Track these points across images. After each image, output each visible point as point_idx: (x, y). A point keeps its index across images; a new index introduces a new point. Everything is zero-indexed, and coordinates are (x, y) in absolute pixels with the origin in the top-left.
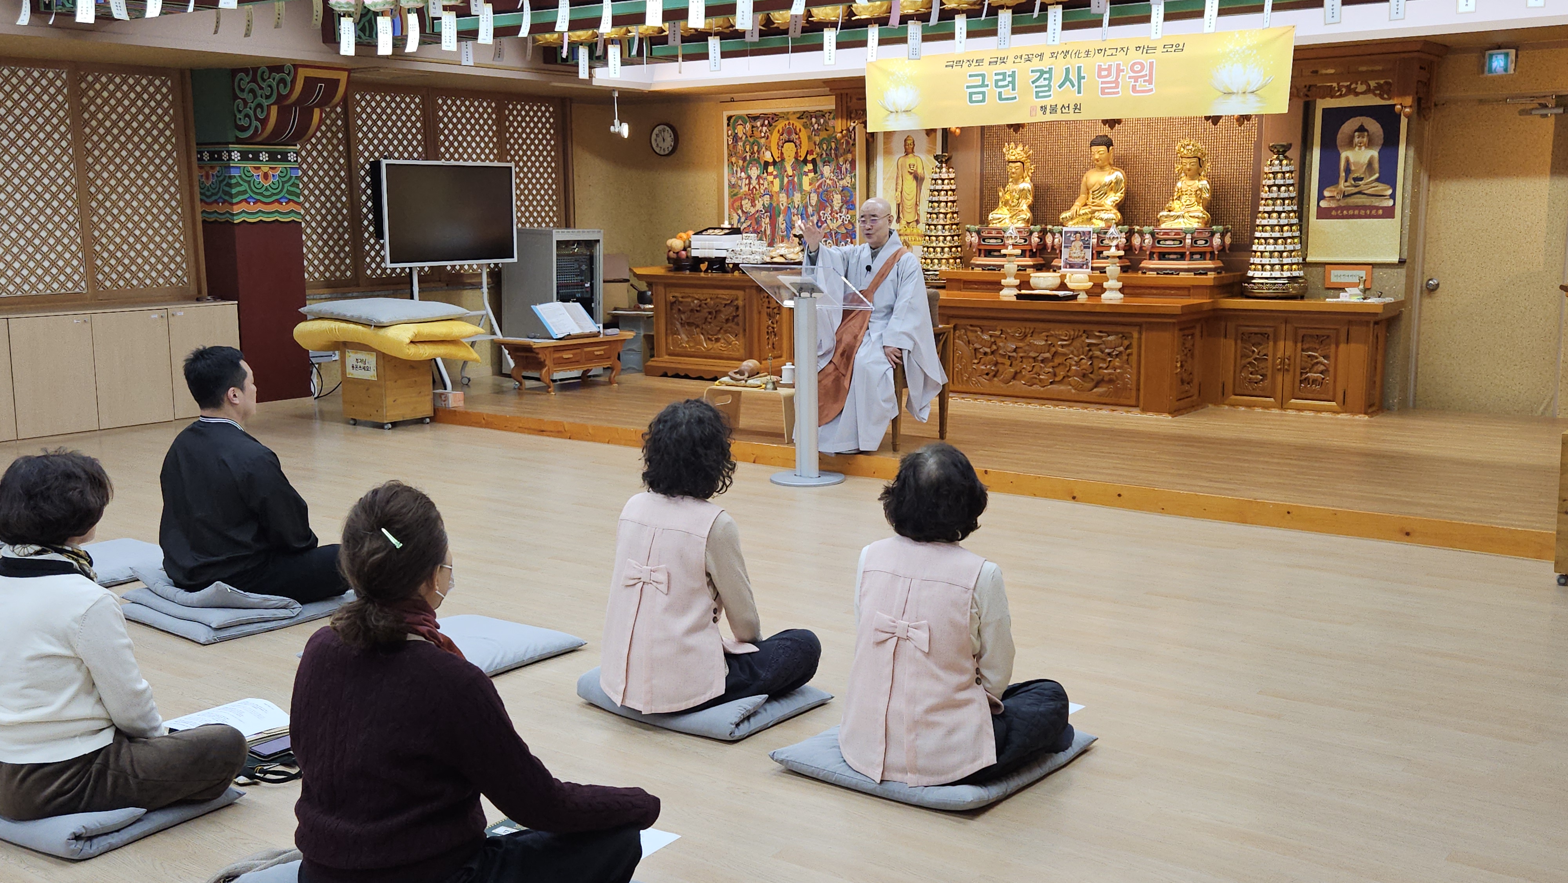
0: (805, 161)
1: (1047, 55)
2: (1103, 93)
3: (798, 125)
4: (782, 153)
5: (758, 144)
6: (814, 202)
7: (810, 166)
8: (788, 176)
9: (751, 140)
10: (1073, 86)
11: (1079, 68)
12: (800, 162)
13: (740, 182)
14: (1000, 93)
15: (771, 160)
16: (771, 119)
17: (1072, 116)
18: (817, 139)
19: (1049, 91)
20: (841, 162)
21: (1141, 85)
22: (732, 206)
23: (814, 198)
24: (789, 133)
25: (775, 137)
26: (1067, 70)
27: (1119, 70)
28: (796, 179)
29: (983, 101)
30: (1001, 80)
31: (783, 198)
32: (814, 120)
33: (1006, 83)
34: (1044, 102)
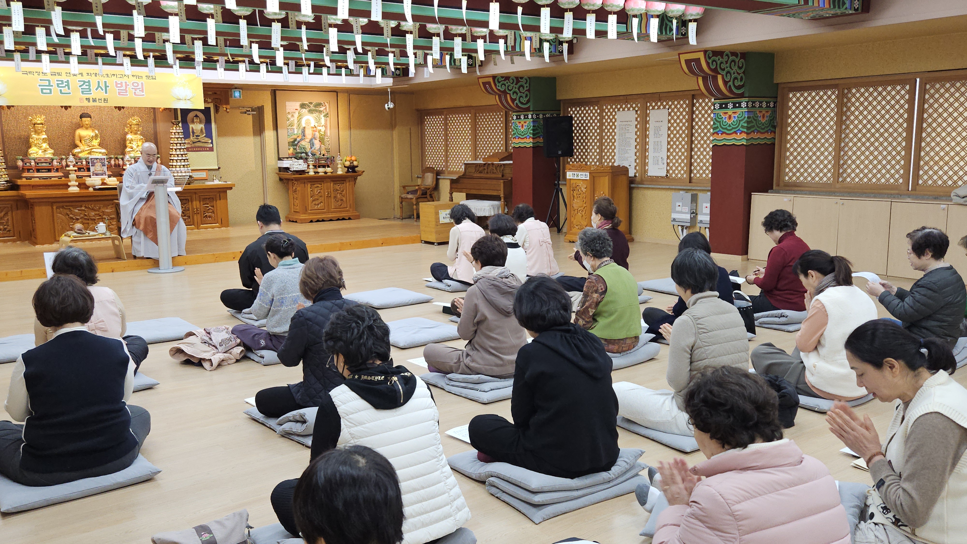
1: (85, 74)
2: (119, 94)
10: (102, 90)
11: (105, 82)
14: (61, 90)
17: (103, 104)
19: (90, 91)
21: (138, 92)
26: (99, 82)
27: (126, 85)
29: (50, 93)
30: (60, 84)
33: (64, 85)
34: (88, 96)
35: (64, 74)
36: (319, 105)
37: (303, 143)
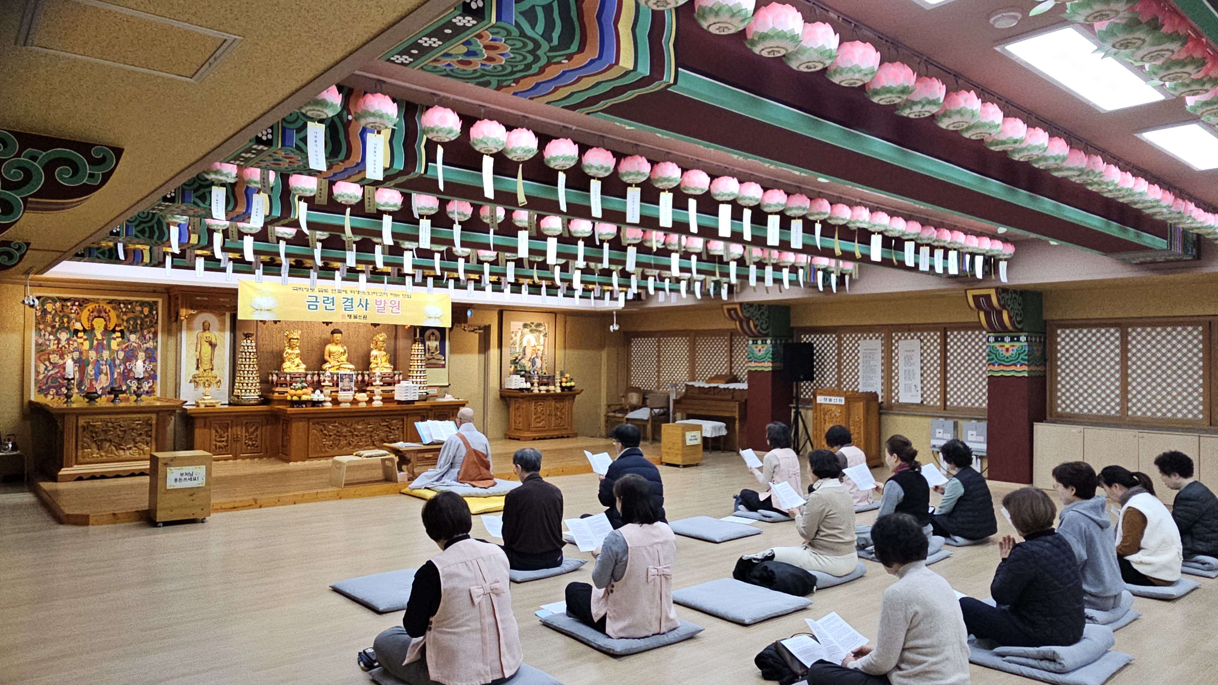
0: (114, 331)
1: (349, 292)
2: (377, 312)
3: (108, 307)
4: (92, 325)
5: (68, 317)
6: (121, 357)
7: (119, 334)
8: (97, 340)
9: (61, 314)
10: (363, 307)
11: (367, 300)
12: (108, 332)
13: (48, 343)
14: (326, 307)
15: (82, 328)
16: (83, 303)
17: (362, 321)
18: (125, 317)
19: (352, 308)
20: (145, 332)
21: (394, 310)
22: (38, 359)
23: (121, 355)
24: (99, 311)
25: (85, 314)
26: (360, 300)
27: (385, 303)
28: (105, 342)
29: (316, 309)
30: (326, 301)
31: (93, 355)
32: (122, 305)
33: (329, 302)
34: (350, 313)
35: (330, 291)
36: (539, 325)
37: (523, 361)
